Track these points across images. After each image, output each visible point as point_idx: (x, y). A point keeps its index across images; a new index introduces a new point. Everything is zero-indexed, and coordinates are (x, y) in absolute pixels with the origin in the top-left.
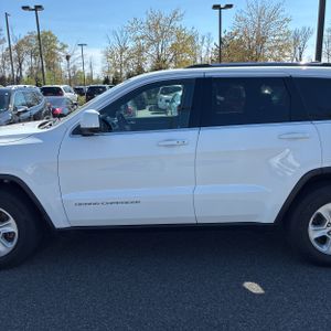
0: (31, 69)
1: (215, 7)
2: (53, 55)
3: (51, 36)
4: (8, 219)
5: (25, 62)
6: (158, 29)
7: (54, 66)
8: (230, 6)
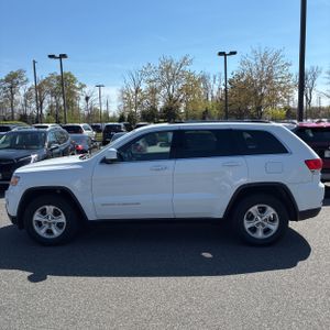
0: (51, 107)
1: (221, 54)
2: (72, 94)
3: (71, 76)
4: (60, 214)
5: (46, 101)
6: (170, 72)
7: (73, 104)
8: (234, 53)
